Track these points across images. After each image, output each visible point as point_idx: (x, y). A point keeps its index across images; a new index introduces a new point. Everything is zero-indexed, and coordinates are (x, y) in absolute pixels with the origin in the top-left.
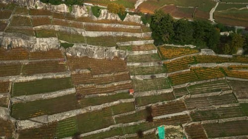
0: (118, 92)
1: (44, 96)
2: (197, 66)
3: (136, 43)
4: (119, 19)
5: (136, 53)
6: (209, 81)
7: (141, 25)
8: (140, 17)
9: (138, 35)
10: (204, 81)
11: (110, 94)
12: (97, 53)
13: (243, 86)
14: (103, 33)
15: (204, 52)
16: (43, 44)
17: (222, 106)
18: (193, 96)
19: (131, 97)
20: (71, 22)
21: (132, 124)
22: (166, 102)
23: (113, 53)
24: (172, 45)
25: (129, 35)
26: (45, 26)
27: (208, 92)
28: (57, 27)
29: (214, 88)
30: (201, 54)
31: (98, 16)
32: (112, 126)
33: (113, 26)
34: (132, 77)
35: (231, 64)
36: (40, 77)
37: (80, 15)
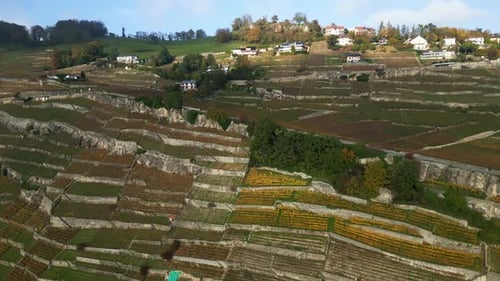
0: (158, 215)
1: (87, 199)
2: (291, 205)
3: (223, 159)
4: (219, 128)
5: (215, 172)
6: (295, 231)
7: (243, 137)
8: (246, 126)
9: (232, 149)
10: (286, 230)
11: (148, 214)
12: (167, 165)
13: (356, 256)
14: (188, 143)
15: (319, 187)
16: (121, 147)
17: (289, 275)
18: (251, 246)
19: (168, 224)
20: (162, 127)
21: (146, 255)
22: (205, 243)
23: (185, 168)
24: (276, 170)
25: (221, 148)
26: (134, 130)
27: (280, 246)
28: (145, 132)
29: (295, 243)
30: (311, 189)
31: (193, 123)
32: (122, 250)
33: (206, 135)
34: (187, 200)
35: (354, 214)
36: (97, 181)
37: (175, 120)
